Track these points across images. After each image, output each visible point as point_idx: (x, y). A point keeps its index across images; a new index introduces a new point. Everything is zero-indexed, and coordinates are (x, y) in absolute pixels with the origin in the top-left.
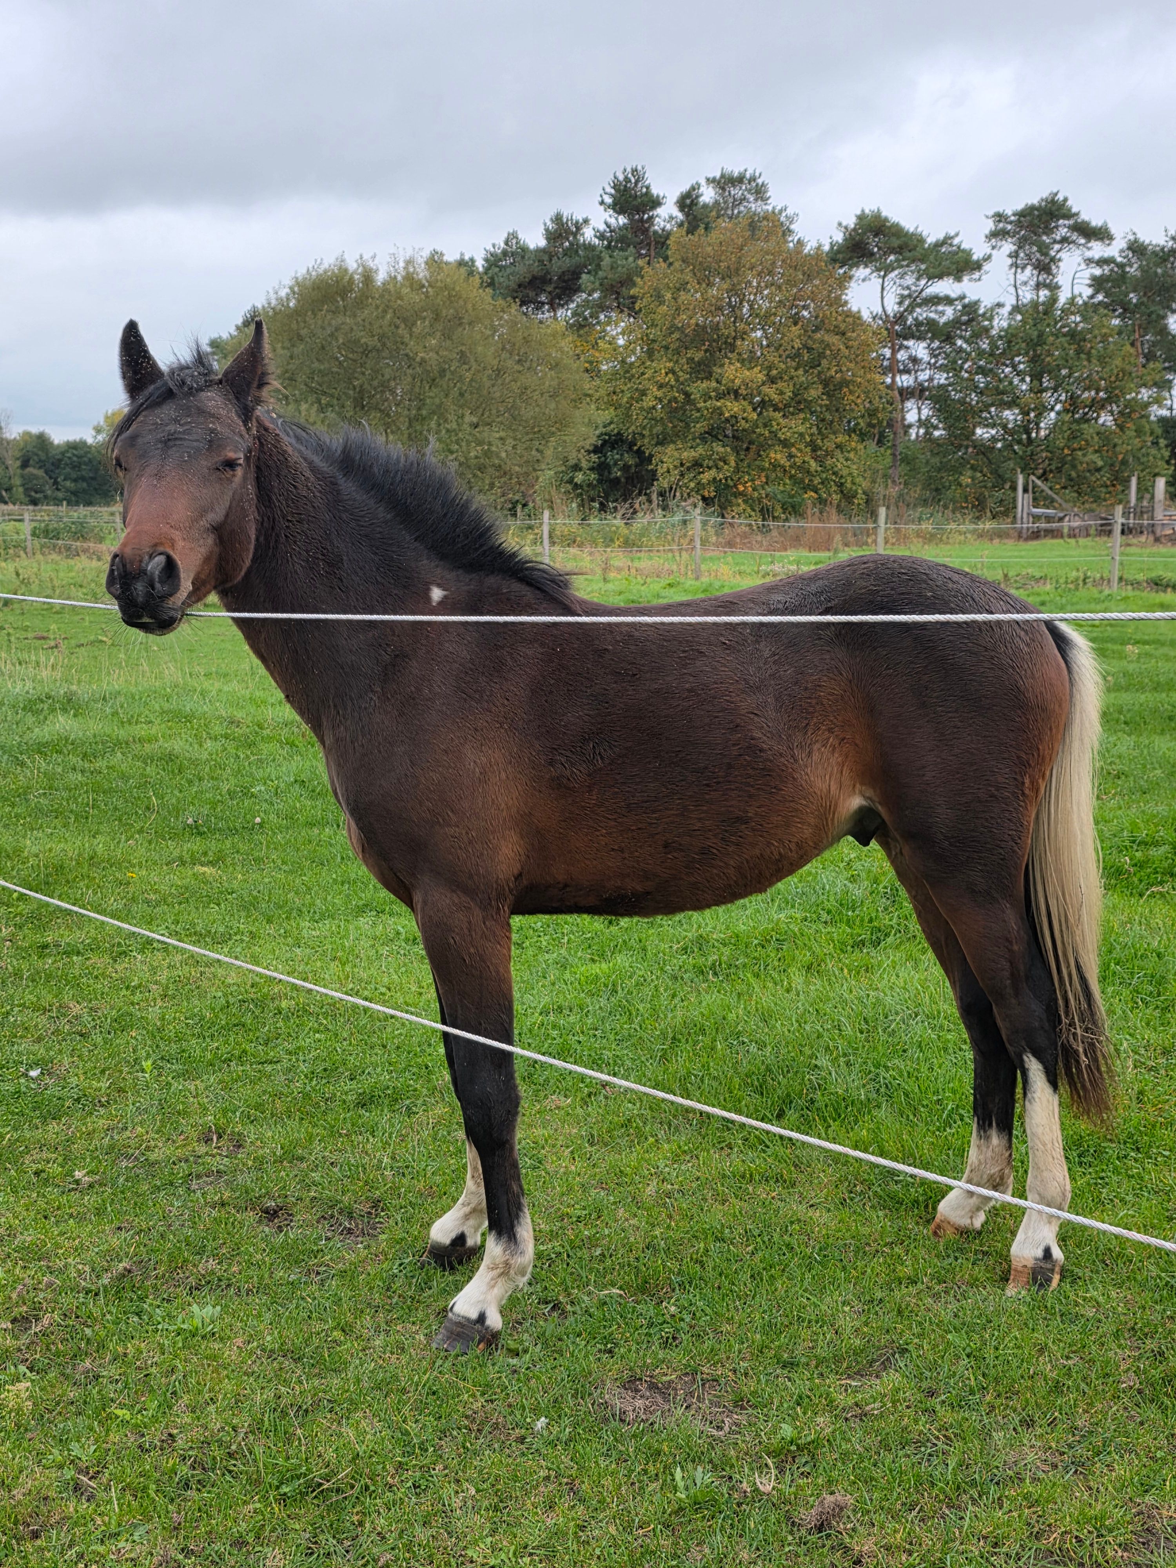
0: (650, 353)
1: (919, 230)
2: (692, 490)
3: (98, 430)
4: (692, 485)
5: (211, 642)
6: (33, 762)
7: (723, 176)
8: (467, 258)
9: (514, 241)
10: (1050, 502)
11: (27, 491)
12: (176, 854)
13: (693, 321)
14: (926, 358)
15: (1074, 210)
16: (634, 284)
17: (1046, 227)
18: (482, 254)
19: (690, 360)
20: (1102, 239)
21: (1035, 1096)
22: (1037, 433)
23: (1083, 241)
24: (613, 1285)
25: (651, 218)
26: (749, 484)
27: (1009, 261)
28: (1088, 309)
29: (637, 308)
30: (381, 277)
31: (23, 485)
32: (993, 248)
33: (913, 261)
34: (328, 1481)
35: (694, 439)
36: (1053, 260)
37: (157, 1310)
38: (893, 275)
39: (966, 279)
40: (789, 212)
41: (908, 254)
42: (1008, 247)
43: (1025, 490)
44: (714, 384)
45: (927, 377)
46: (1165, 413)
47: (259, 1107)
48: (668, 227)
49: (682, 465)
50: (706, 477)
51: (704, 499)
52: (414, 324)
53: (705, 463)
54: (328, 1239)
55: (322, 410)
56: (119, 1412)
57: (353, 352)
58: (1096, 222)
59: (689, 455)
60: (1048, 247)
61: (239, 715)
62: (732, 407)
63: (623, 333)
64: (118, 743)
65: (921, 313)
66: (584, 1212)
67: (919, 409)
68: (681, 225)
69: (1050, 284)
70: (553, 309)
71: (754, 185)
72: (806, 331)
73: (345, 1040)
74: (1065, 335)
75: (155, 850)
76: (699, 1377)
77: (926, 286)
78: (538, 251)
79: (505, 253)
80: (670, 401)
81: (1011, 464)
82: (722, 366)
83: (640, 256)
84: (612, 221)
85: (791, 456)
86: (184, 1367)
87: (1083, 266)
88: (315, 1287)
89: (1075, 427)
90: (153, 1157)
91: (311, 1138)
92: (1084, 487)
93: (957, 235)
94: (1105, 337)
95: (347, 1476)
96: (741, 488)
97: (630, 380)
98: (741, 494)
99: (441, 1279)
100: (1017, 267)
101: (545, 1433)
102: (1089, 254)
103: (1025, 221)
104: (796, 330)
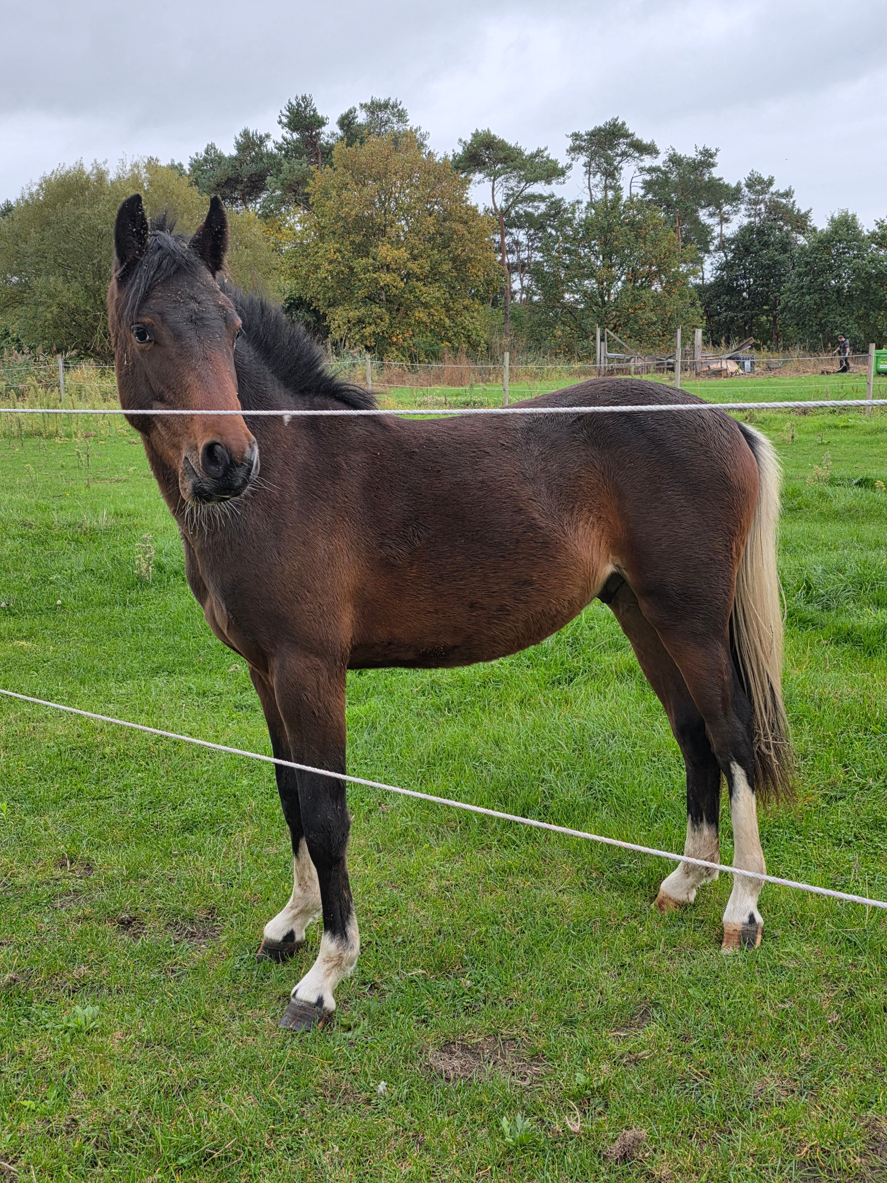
0: (322, 237)
1: (519, 145)
2: (357, 341)
4: (357, 337)
7: (372, 103)
8: (176, 163)
9: (213, 151)
10: (620, 348)
13: (353, 213)
14: (525, 242)
15: (630, 132)
16: (307, 184)
17: (610, 144)
18: (188, 161)
19: (353, 242)
20: (650, 154)
21: (739, 795)
22: (609, 297)
23: (637, 155)
24: (416, 965)
25: (318, 134)
26: (400, 336)
27: (584, 169)
28: (641, 205)
29: (311, 203)
30: (112, 176)
32: (573, 159)
33: (515, 169)
34: (217, 1151)
35: (358, 302)
36: (616, 168)
37: (43, 1012)
38: (500, 179)
39: (554, 182)
40: (423, 131)
41: (511, 164)
42: (583, 159)
43: (602, 340)
44: (371, 261)
45: (526, 256)
46: (699, 282)
47: (100, 835)
48: (331, 141)
49: (349, 322)
50: (368, 331)
51: (367, 347)
53: (367, 320)
54: (176, 942)
55: (67, 281)
56: (25, 1103)
57: (91, 235)
58: (646, 141)
59: (354, 314)
60: (612, 159)
61: (30, 519)
62: (385, 278)
63: (300, 222)
65: (521, 208)
66: (383, 908)
67: (521, 280)
68: (342, 139)
69: (614, 186)
70: (245, 203)
71: (396, 110)
72: (438, 221)
73: (163, 777)
74: (627, 225)
76: (499, 1038)
77: (525, 188)
78: (231, 158)
79: (205, 160)
80: (338, 273)
81: (590, 320)
82: (377, 246)
83: (312, 163)
84: (288, 136)
85: (430, 314)
86: (76, 1060)
87: (638, 173)
88: (172, 984)
89: (636, 292)
90: (19, 881)
91: (149, 859)
92: (644, 337)
93: (546, 148)
94: (655, 227)
95: (233, 1145)
96: (395, 339)
97: (307, 257)
98: (395, 344)
99: (277, 970)
100: (590, 174)
101: (387, 1094)
102: (642, 164)
103: (595, 139)
104: (430, 220)
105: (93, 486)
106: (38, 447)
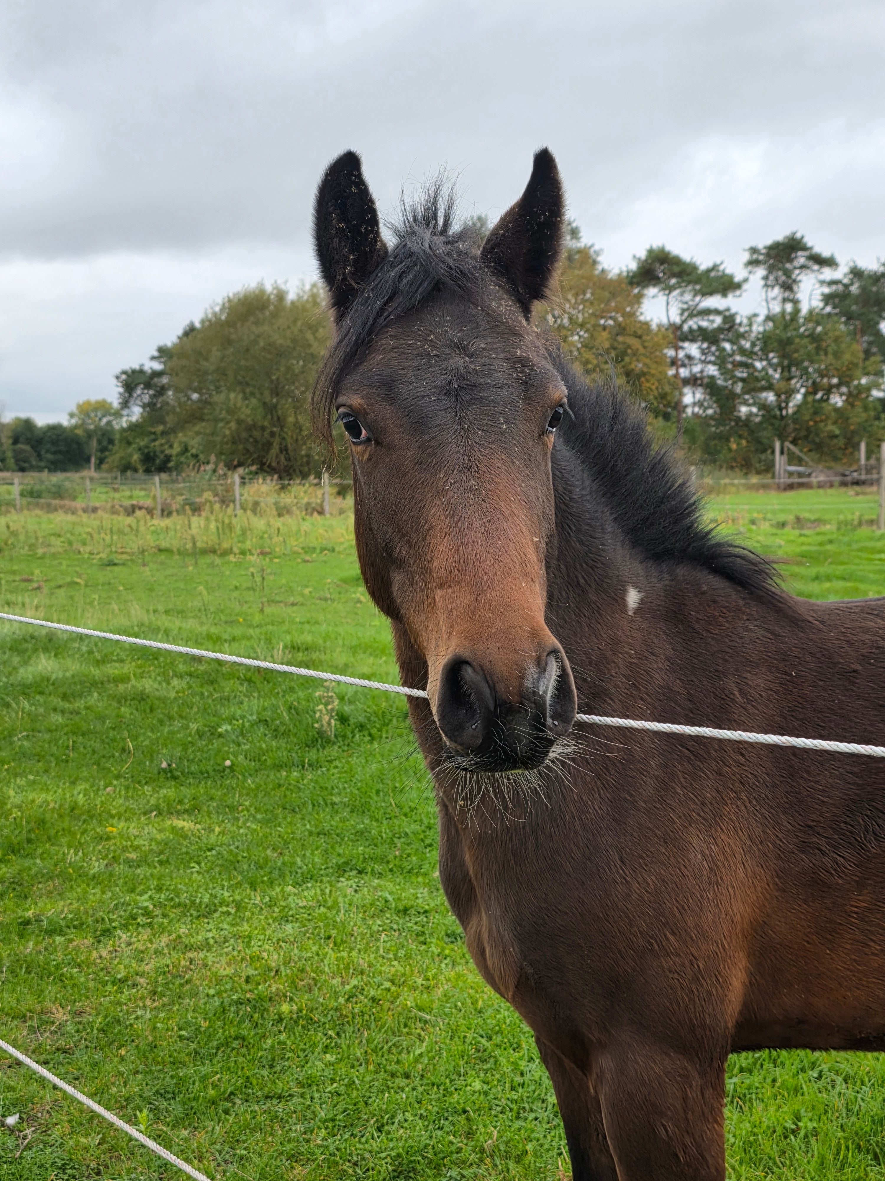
1: (694, 260)
3: (72, 415)
5: (167, 582)
6: (17, 704)
10: (800, 461)
11: (17, 461)
12: (153, 801)
14: (698, 356)
15: (809, 245)
17: (789, 257)
20: (830, 266)
22: (787, 411)
23: (817, 267)
27: (762, 282)
28: (820, 318)
30: (291, 296)
31: (14, 457)
32: (750, 272)
33: (690, 283)
36: (794, 281)
38: (675, 293)
39: (730, 295)
40: (597, 247)
41: (685, 278)
42: (761, 272)
43: (782, 453)
45: (699, 370)
52: (317, 331)
55: (245, 398)
57: (270, 353)
58: (826, 253)
60: (791, 272)
64: (95, 684)
65: (693, 324)
67: (694, 393)
69: (793, 299)
71: (569, 228)
72: (612, 336)
74: (807, 337)
75: (133, 797)
77: (700, 302)
81: (768, 433)
87: (818, 286)
89: (817, 405)
92: (825, 450)
93: (722, 263)
94: (837, 340)
100: (768, 287)
102: (822, 277)
103: (773, 253)
104: (605, 334)
105: (268, 610)
106: (212, 565)
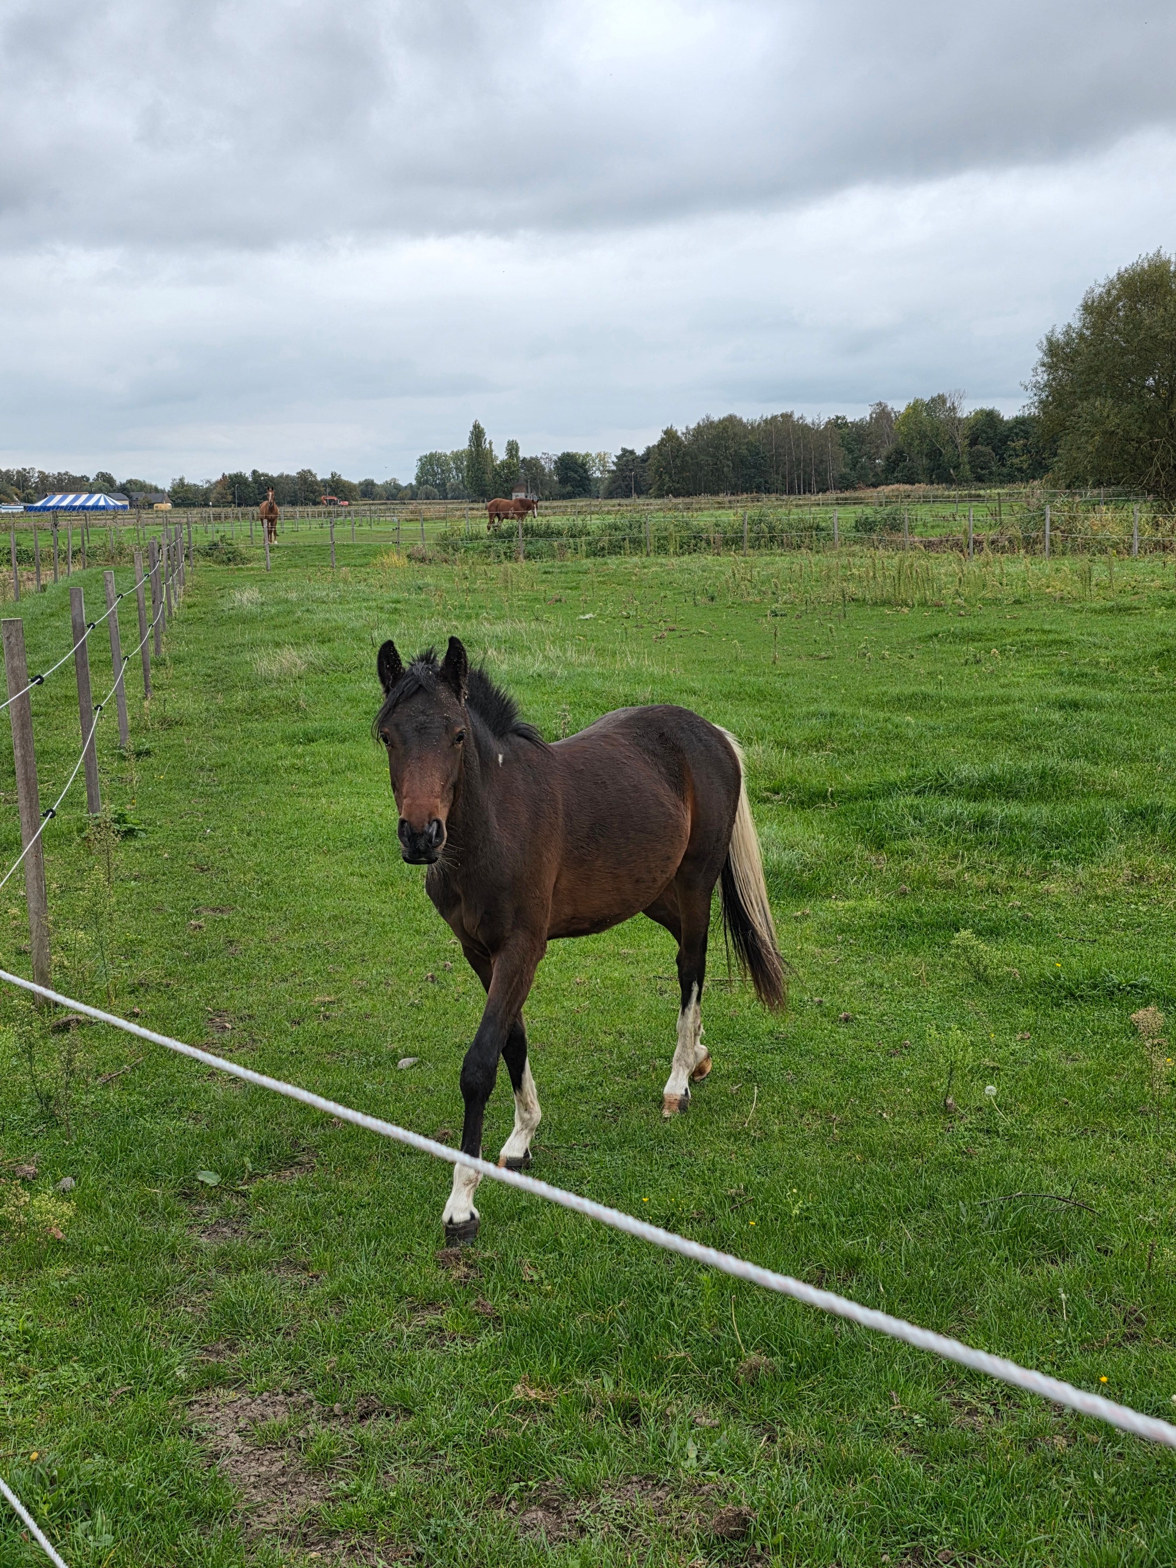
31: (969, 463)
